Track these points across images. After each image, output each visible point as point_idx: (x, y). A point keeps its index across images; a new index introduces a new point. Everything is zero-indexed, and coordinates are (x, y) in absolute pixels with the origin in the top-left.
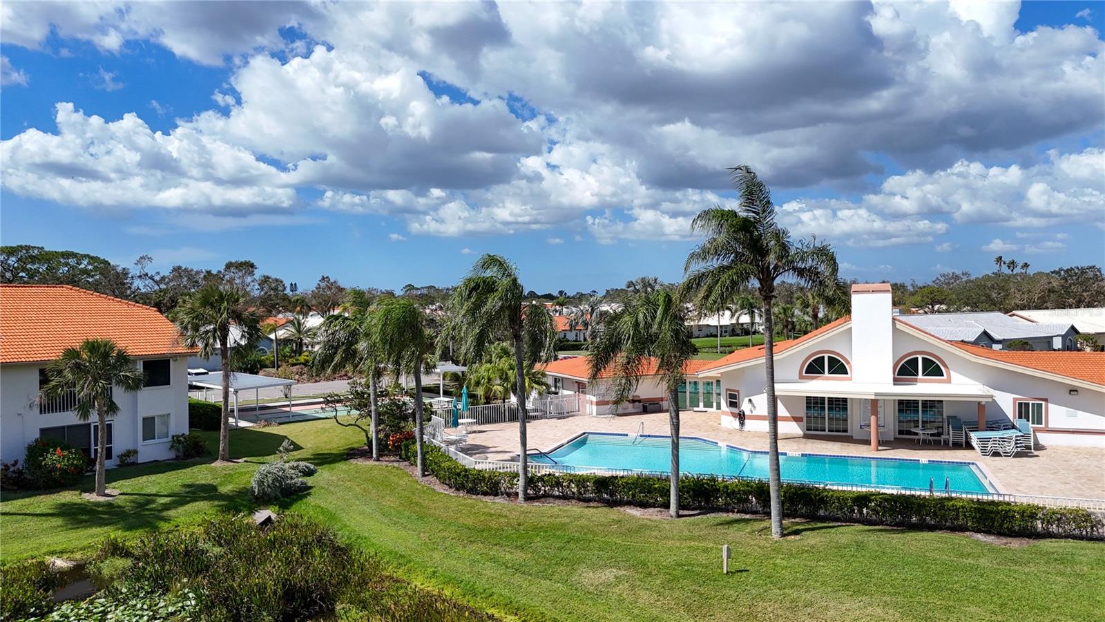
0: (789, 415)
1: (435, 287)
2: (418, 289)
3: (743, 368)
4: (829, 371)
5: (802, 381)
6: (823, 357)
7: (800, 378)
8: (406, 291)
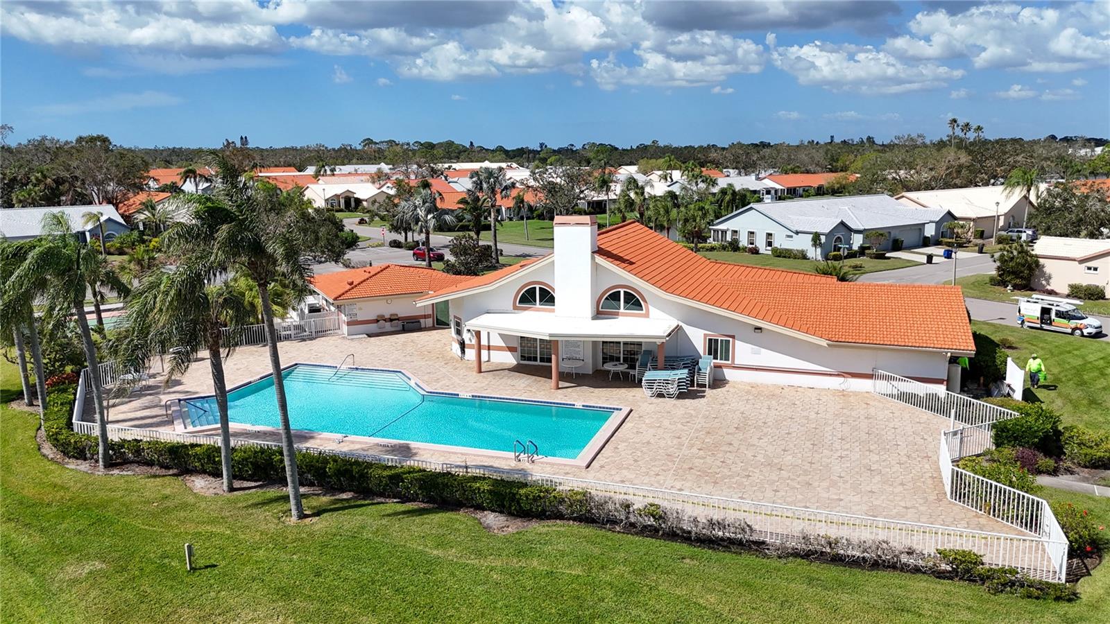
0: (504, 345)
1: (395, 142)
2: (376, 143)
3: (463, 297)
4: (540, 301)
5: (516, 311)
6: (535, 288)
7: (514, 309)
8: (364, 146)
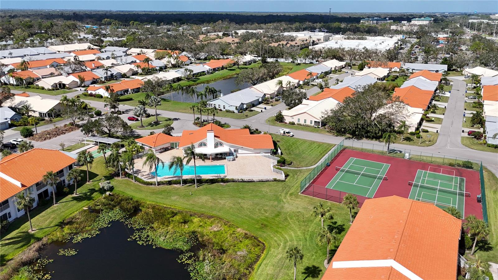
4: (203, 146)
6: (202, 143)
7: (198, 147)
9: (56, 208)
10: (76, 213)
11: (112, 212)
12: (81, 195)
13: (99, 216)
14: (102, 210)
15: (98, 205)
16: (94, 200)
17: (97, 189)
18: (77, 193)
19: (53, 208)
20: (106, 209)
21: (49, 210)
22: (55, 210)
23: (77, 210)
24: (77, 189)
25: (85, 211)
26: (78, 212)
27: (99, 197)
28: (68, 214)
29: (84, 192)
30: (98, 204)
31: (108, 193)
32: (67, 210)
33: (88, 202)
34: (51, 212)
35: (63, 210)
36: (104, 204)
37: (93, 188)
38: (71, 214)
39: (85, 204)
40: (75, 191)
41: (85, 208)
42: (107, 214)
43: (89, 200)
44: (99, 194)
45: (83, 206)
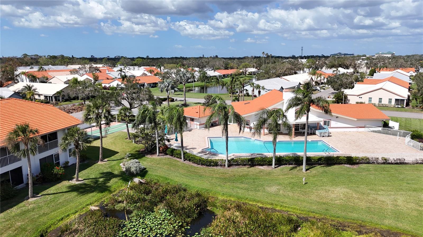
3: (252, 114)
9: (32, 206)
10: (73, 217)
11: (152, 216)
12: (86, 182)
13: (124, 226)
14: (129, 212)
15: (120, 202)
16: (110, 192)
17: (116, 172)
18: (80, 179)
19: (24, 206)
20: (139, 208)
21: (15, 210)
22: (28, 211)
23: (76, 212)
24: (80, 171)
25: (93, 213)
26: (77, 215)
27: (122, 186)
28: (54, 221)
29: (94, 177)
30: (120, 199)
31: (137, 180)
32: (54, 211)
33: (100, 195)
34: (16, 215)
35: (46, 210)
36: (132, 200)
37: (109, 170)
38: (62, 219)
39: (94, 199)
40: (76, 176)
41: (93, 208)
42: (141, 220)
43: (102, 192)
44: (121, 181)
45: (88, 203)
